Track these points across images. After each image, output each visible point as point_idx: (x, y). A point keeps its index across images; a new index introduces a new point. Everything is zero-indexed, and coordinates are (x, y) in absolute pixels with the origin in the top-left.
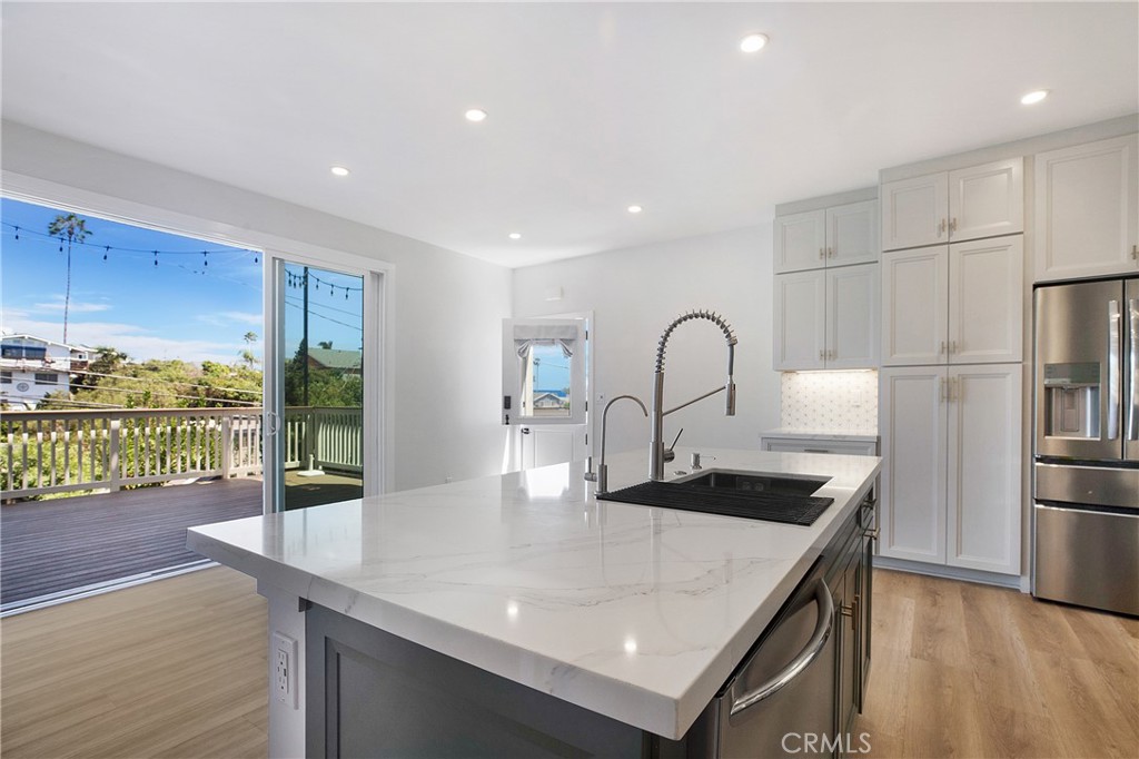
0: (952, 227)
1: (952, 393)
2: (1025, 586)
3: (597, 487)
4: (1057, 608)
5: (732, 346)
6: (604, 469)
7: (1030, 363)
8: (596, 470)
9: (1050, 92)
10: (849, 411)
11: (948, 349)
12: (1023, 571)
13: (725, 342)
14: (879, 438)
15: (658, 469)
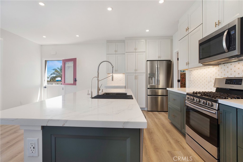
0: (136, 49)
1: (136, 78)
2: (146, 109)
3: (90, 96)
4: (150, 112)
5: (113, 68)
6: (92, 92)
7: (146, 73)
8: (90, 93)
9: (149, 30)
10: (119, 81)
11: (136, 70)
12: (146, 107)
13: (112, 67)
14: (125, 86)
15: (98, 92)
